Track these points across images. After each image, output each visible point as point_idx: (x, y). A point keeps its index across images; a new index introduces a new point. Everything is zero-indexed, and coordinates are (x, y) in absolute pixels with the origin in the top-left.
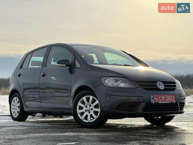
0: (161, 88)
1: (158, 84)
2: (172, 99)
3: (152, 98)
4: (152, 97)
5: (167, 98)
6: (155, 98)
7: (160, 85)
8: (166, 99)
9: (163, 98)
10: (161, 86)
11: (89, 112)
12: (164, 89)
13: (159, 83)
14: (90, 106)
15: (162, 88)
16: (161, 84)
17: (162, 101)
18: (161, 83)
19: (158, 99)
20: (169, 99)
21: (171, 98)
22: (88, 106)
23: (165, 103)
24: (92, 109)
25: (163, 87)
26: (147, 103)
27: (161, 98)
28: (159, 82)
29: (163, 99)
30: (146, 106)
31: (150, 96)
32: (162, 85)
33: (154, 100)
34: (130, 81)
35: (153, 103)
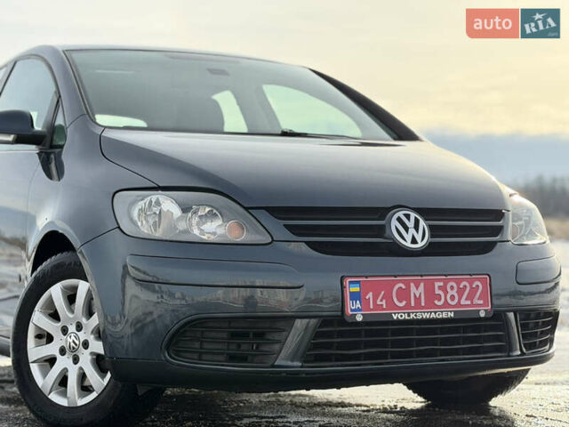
0: (408, 244)
1: (394, 223)
2: (470, 297)
3: (355, 296)
4: (356, 289)
5: (437, 292)
6: (370, 295)
7: (407, 229)
8: (431, 296)
9: (417, 291)
10: (412, 231)
11: (76, 360)
12: (430, 244)
13: (399, 219)
14: (79, 327)
15: (414, 241)
16: (411, 224)
17: (408, 306)
18: (413, 215)
19: (388, 297)
20: (453, 298)
21: (461, 292)
22: (72, 328)
23: (426, 316)
24: (86, 345)
25: (419, 238)
26: (326, 321)
27: (403, 295)
28: (401, 214)
29: (418, 300)
30: (317, 335)
31: (343, 287)
32: (416, 227)
33: (365, 303)
34: (247, 209)
35: (359, 318)
